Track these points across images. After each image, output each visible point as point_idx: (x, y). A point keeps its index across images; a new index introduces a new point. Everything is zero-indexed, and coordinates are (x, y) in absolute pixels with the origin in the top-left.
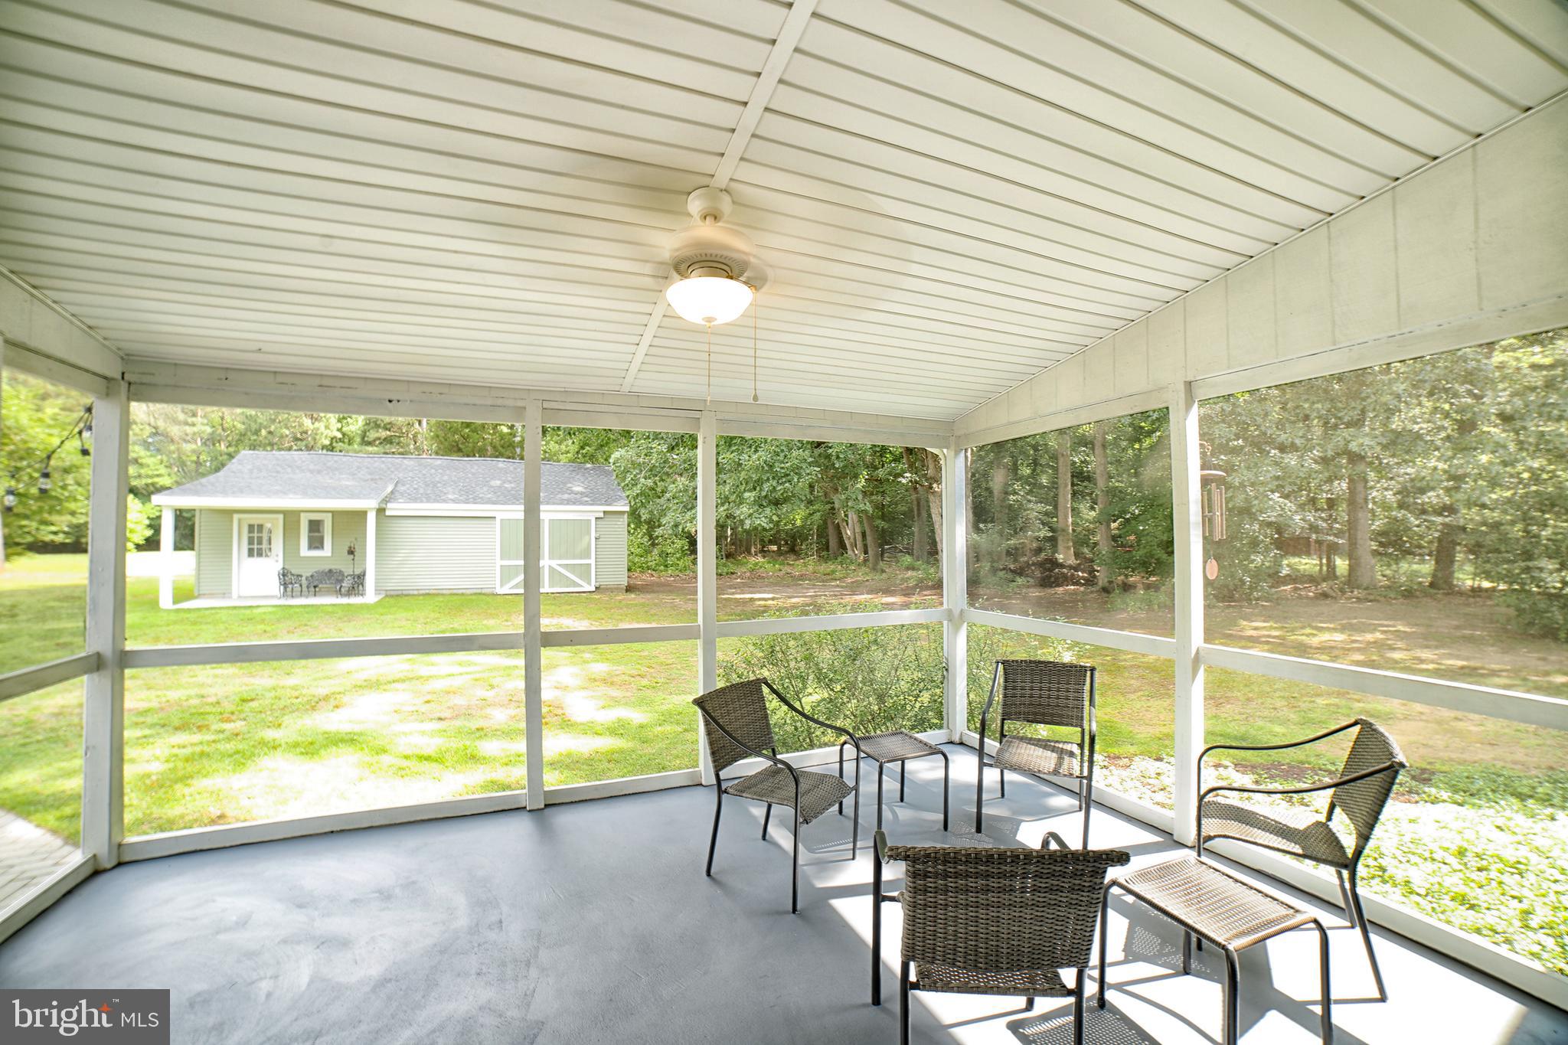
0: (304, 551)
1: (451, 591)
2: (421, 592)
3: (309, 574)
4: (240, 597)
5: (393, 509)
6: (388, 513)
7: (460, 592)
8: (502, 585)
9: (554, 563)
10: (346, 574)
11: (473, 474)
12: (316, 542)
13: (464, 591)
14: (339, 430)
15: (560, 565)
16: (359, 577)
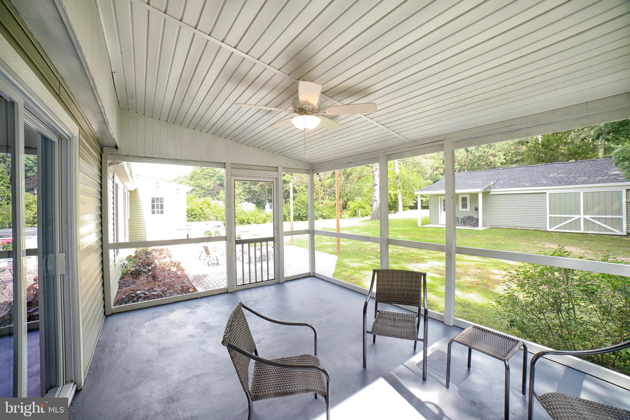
0: (460, 209)
1: (522, 228)
2: (507, 227)
3: (462, 218)
4: (441, 224)
5: (494, 191)
6: (491, 193)
7: (527, 228)
8: (550, 228)
9: (587, 217)
10: (473, 218)
11: (537, 172)
12: (464, 206)
13: (529, 228)
14: (505, 159)
15: (591, 218)
16: (477, 220)
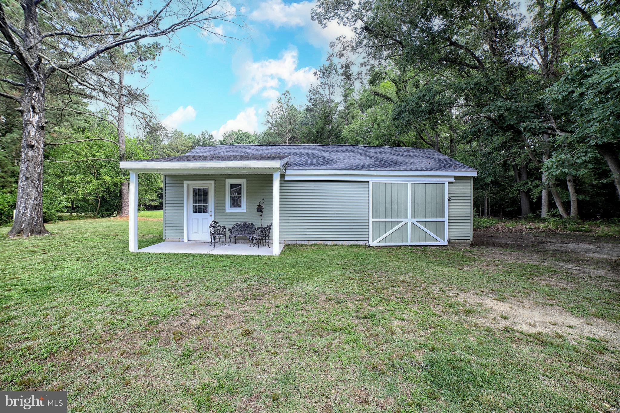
0: (228, 208)
2: (311, 243)
3: (231, 226)
4: (188, 241)
5: (291, 175)
6: (288, 178)
8: (373, 240)
9: (414, 220)
10: (257, 227)
12: (236, 203)
13: (343, 243)
15: (420, 222)
16: (266, 230)
